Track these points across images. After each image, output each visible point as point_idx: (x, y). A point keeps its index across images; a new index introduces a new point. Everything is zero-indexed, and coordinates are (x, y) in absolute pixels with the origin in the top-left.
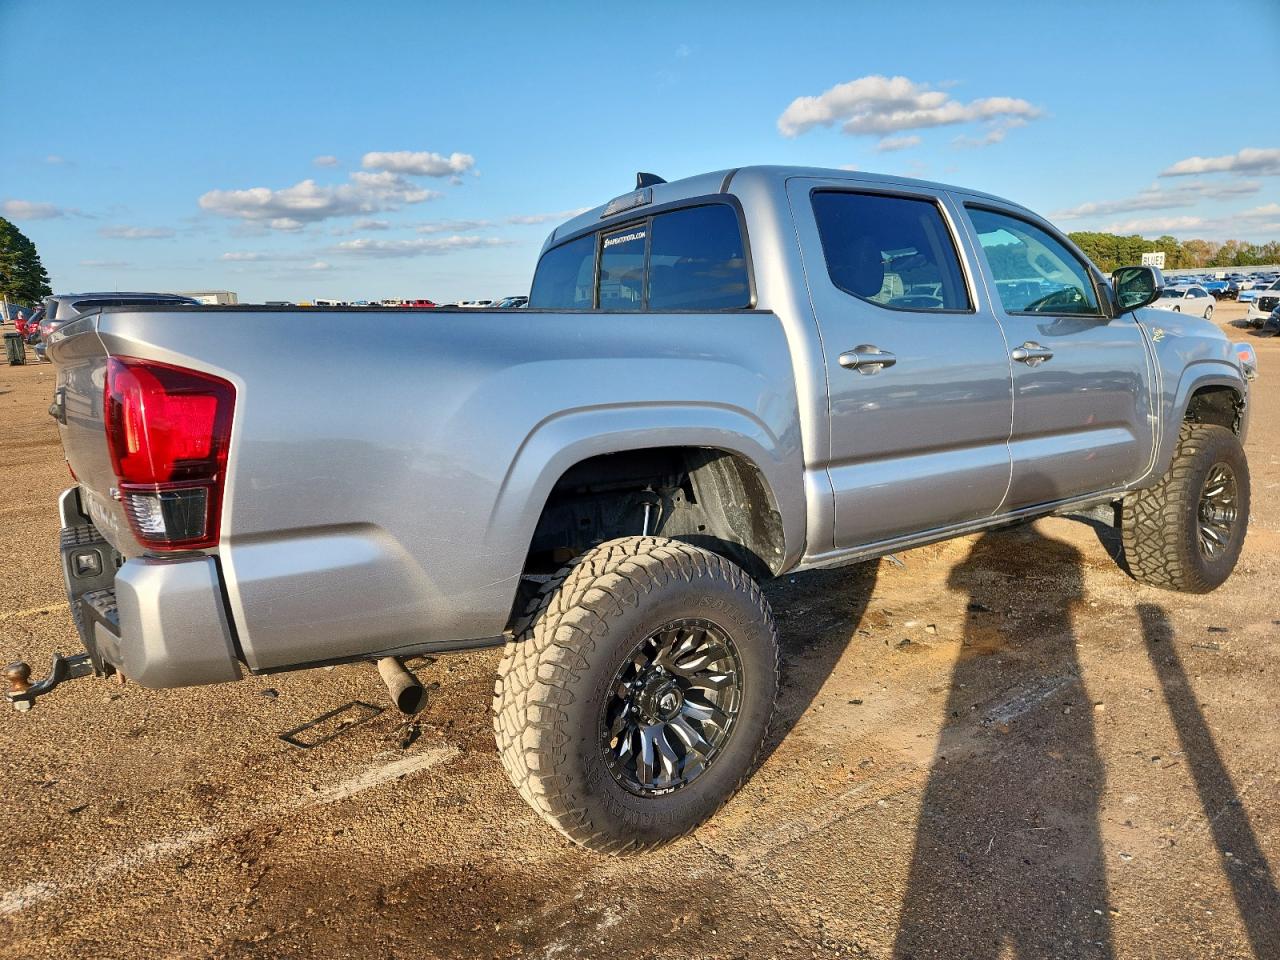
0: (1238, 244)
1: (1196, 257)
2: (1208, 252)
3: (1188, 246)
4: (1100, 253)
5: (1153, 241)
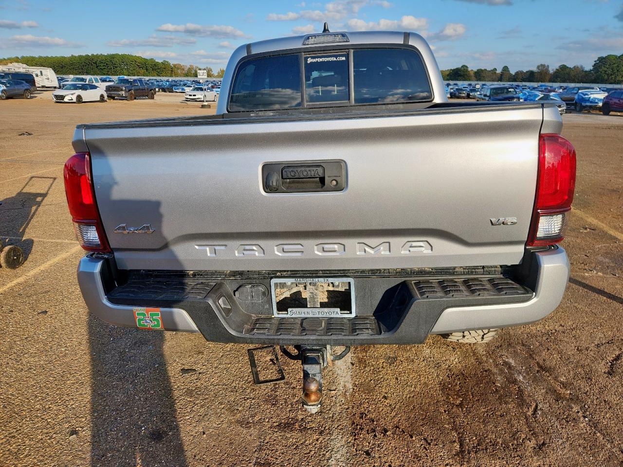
0: (194, 67)
1: (179, 71)
2: (183, 69)
3: (175, 66)
4: (138, 66)
5: (160, 62)
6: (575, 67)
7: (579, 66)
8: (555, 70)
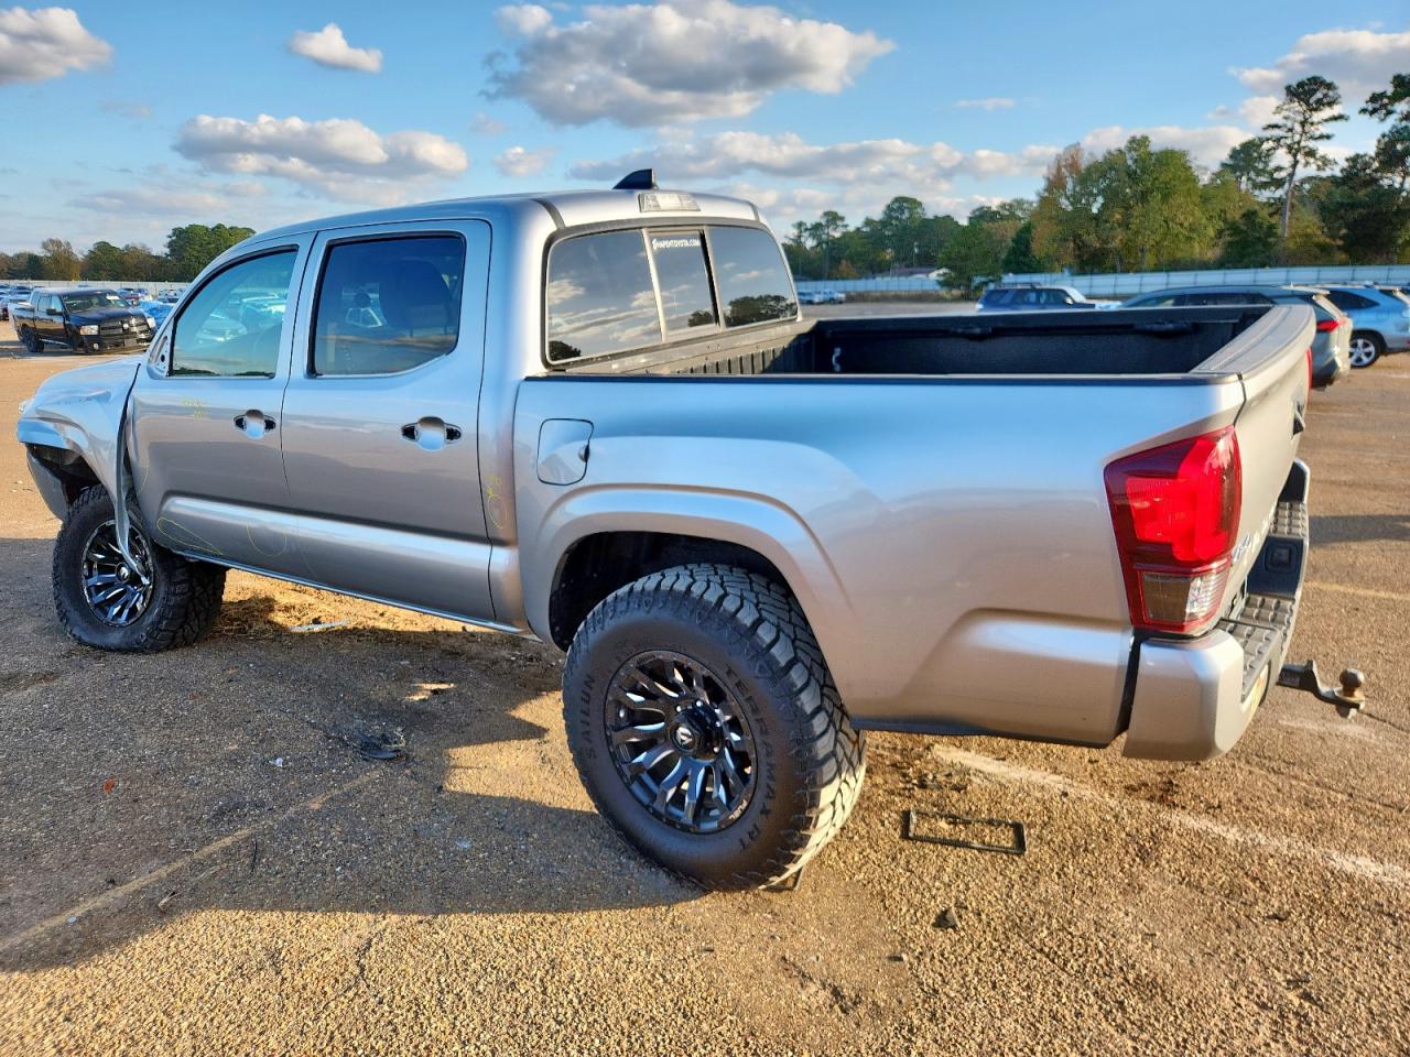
6: (127, 246)
7: (139, 247)
8: (86, 253)
